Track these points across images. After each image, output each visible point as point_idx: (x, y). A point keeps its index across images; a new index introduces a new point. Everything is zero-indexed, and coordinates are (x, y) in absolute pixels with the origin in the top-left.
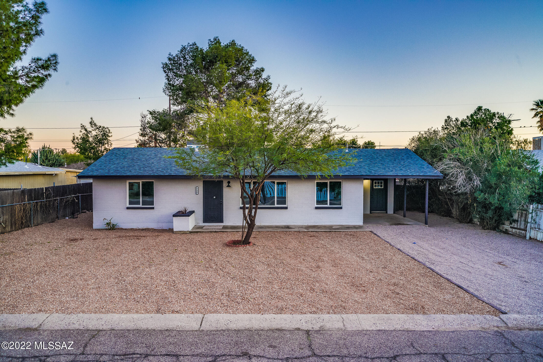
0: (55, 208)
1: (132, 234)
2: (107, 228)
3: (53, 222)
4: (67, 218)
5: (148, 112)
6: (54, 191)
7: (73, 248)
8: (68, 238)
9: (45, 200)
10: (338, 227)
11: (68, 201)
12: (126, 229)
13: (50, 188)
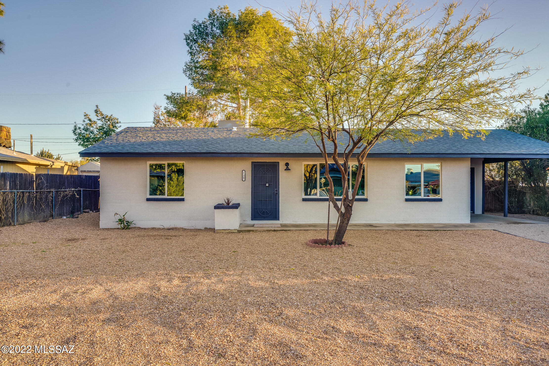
0: (48, 202)
1: (155, 233)
2: (119, 226)
3: (45, 221)
4: (65, 217)
5: (165, 97)
6: (47, 180)
7: (70, 250)
8: (65, 237)
9: (35, 190)
10: (442, 226)
11: (67, 195)
12: (145, 229)
13: (43, 176)
